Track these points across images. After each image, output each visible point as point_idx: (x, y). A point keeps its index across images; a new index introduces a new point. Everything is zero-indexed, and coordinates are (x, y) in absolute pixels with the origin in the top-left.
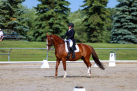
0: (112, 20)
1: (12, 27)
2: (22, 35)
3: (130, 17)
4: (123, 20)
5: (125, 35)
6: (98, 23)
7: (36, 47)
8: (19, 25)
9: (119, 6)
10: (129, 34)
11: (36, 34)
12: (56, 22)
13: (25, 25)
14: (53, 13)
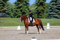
0: (48, 8)
1: (4, 11)
2: (9, 15)
3: (56, 7)
4: (53, 8)
5: (54, 15)
6: (42, 10)
7: (15, 20)
8: (7, 11)
9: (51, 2)
10: (55, 14)
11: (15, 15)
12: (23, 9)
13: (10, 11)
14: (22, 5)
